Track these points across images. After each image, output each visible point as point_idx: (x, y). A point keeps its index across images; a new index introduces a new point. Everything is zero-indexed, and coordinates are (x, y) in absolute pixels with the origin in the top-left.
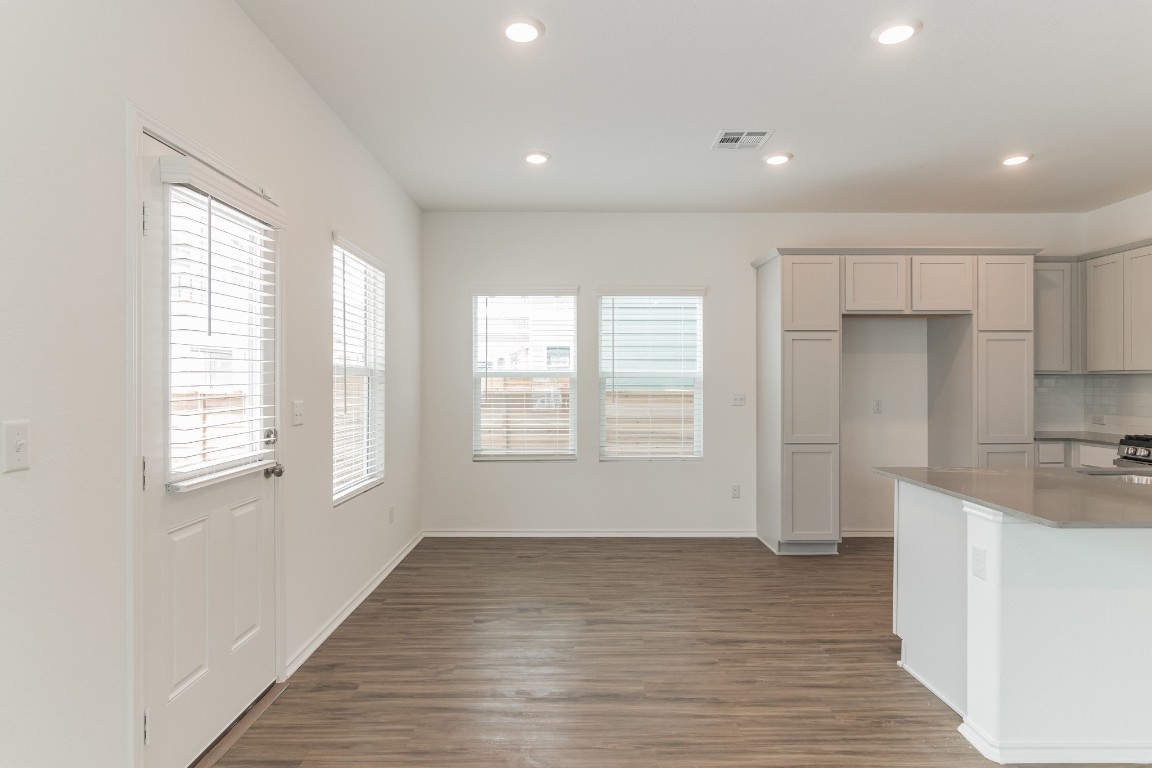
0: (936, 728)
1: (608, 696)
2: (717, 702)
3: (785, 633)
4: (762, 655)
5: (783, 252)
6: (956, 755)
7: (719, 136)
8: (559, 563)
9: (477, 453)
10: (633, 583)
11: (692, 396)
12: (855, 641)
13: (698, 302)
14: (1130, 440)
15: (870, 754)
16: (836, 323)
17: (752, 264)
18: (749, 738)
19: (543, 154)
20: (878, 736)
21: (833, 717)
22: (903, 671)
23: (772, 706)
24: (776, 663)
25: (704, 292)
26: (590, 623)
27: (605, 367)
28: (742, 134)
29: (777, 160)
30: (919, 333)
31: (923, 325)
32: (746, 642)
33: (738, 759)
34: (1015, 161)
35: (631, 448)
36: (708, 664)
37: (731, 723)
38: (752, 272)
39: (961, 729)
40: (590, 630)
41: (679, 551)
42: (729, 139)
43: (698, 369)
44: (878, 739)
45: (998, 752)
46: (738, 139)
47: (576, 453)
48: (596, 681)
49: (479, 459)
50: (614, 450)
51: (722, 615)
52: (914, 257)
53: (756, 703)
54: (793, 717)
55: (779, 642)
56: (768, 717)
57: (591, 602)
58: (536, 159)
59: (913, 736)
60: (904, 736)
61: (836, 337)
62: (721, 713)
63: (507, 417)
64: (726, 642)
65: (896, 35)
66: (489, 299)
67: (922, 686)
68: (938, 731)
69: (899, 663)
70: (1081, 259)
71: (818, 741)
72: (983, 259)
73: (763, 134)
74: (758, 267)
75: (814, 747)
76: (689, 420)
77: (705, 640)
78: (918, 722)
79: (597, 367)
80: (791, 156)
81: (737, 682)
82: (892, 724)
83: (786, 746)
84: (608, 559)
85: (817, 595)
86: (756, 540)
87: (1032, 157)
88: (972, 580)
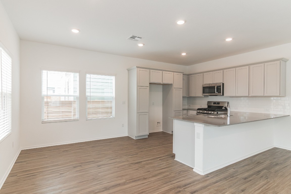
0: (189, 171)
1: (117, 185)
2: (145, 179)
3: (149, 158)
4: (147, 164)
5: (138, 67)
6: (196, 176)
7: (131, 36)
8: (78, 151)
9: (43, 120)
10: (104, 152)
11: (112, 102)
12: (164, 156)
13: (113, 78)
14: (199, 109)
15: (182, 181)
16: (148, 85)
17: (127, 69)
18: (158, 185)
19: (79, 30)
20: (181, 176)
21: (171, 175)
22: (176, 161)
23: (157, 176)
24: (151, 165)
25: (115, 75)
26: (99, 166)
27: (88, 94)
28: (136, 37)
29: (141, 45)
30: (161, 88)
31: (162, 86)
32: (142, 162)
33: (159, 191)
34: (184, 54)
35: (95, 116)
36: (137, 169)
37: (151, 183)
38: (127, 71)
39: (194, 170)
40: (100, 168)
41: (111, 142)
42: (133, 37)
43: (114, 95)
44: (182, 177)
45: (203, 173)
46: (135, 38)
47: (78, 118)
48: (111, 182)
49: (43, 123)
50: (90, 117)
51: (132, 156)
52: (163, 71)
53: (153, 176)
54: (163, 177)
55: (149, 160)
56: (158, 179)
57: (95, 160)
58: (75, 31)
59: (187, 174)
60: (185, 175)
61: (148, 88)
62: (147, 181)
63: (48, 109)
64: (137, 163)
65: (181, 22)
66: (48, 72)
67: (181, 163)
68: (190, 172)
69: (175, 159)
70: (188, 75)
71: (171, 181)
72: (175, 73)
73: (141, 38)
74: (129, 70)
75: (172, 183)
76: (111, 108)
77: (132, 164)
78: (186, 171)
79: (85, 94)
80: (144, 45)
81: (146, 172)
82: (182, 173)
83: (166, 184)
84: (93, 147)
85: (149, 148)
86: (128, 137)
87: (187, 54)
88: (196, 140)
